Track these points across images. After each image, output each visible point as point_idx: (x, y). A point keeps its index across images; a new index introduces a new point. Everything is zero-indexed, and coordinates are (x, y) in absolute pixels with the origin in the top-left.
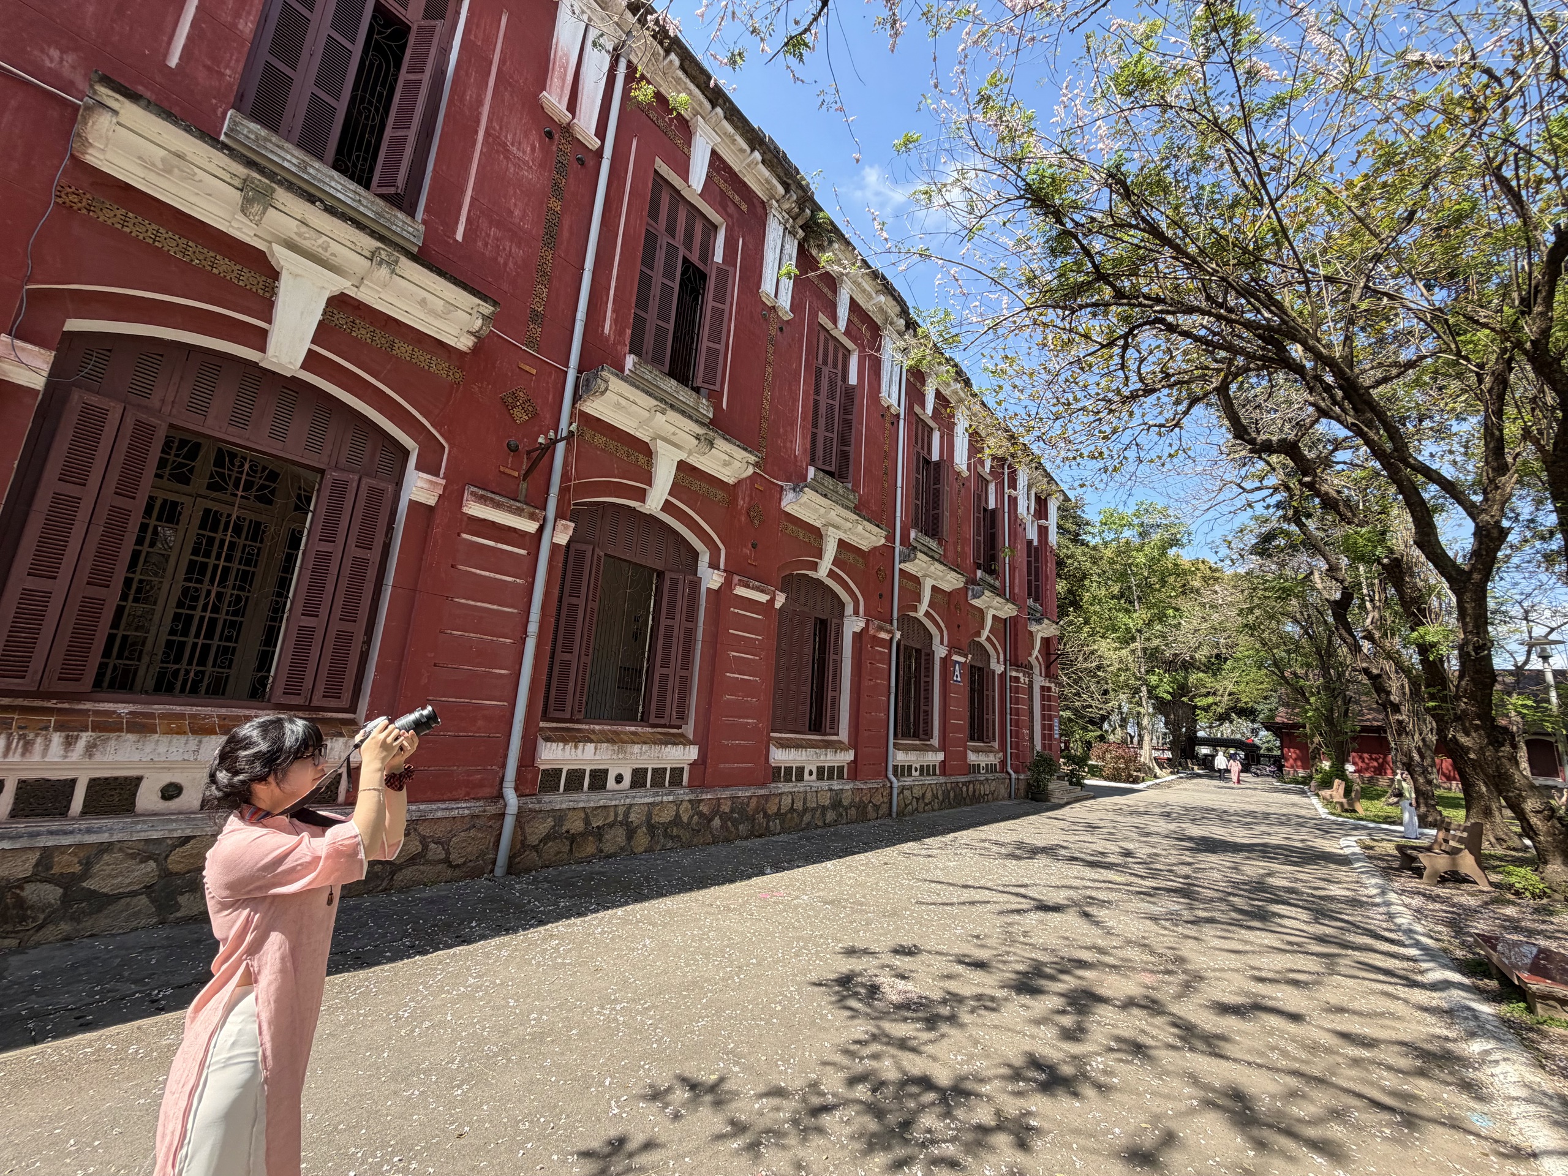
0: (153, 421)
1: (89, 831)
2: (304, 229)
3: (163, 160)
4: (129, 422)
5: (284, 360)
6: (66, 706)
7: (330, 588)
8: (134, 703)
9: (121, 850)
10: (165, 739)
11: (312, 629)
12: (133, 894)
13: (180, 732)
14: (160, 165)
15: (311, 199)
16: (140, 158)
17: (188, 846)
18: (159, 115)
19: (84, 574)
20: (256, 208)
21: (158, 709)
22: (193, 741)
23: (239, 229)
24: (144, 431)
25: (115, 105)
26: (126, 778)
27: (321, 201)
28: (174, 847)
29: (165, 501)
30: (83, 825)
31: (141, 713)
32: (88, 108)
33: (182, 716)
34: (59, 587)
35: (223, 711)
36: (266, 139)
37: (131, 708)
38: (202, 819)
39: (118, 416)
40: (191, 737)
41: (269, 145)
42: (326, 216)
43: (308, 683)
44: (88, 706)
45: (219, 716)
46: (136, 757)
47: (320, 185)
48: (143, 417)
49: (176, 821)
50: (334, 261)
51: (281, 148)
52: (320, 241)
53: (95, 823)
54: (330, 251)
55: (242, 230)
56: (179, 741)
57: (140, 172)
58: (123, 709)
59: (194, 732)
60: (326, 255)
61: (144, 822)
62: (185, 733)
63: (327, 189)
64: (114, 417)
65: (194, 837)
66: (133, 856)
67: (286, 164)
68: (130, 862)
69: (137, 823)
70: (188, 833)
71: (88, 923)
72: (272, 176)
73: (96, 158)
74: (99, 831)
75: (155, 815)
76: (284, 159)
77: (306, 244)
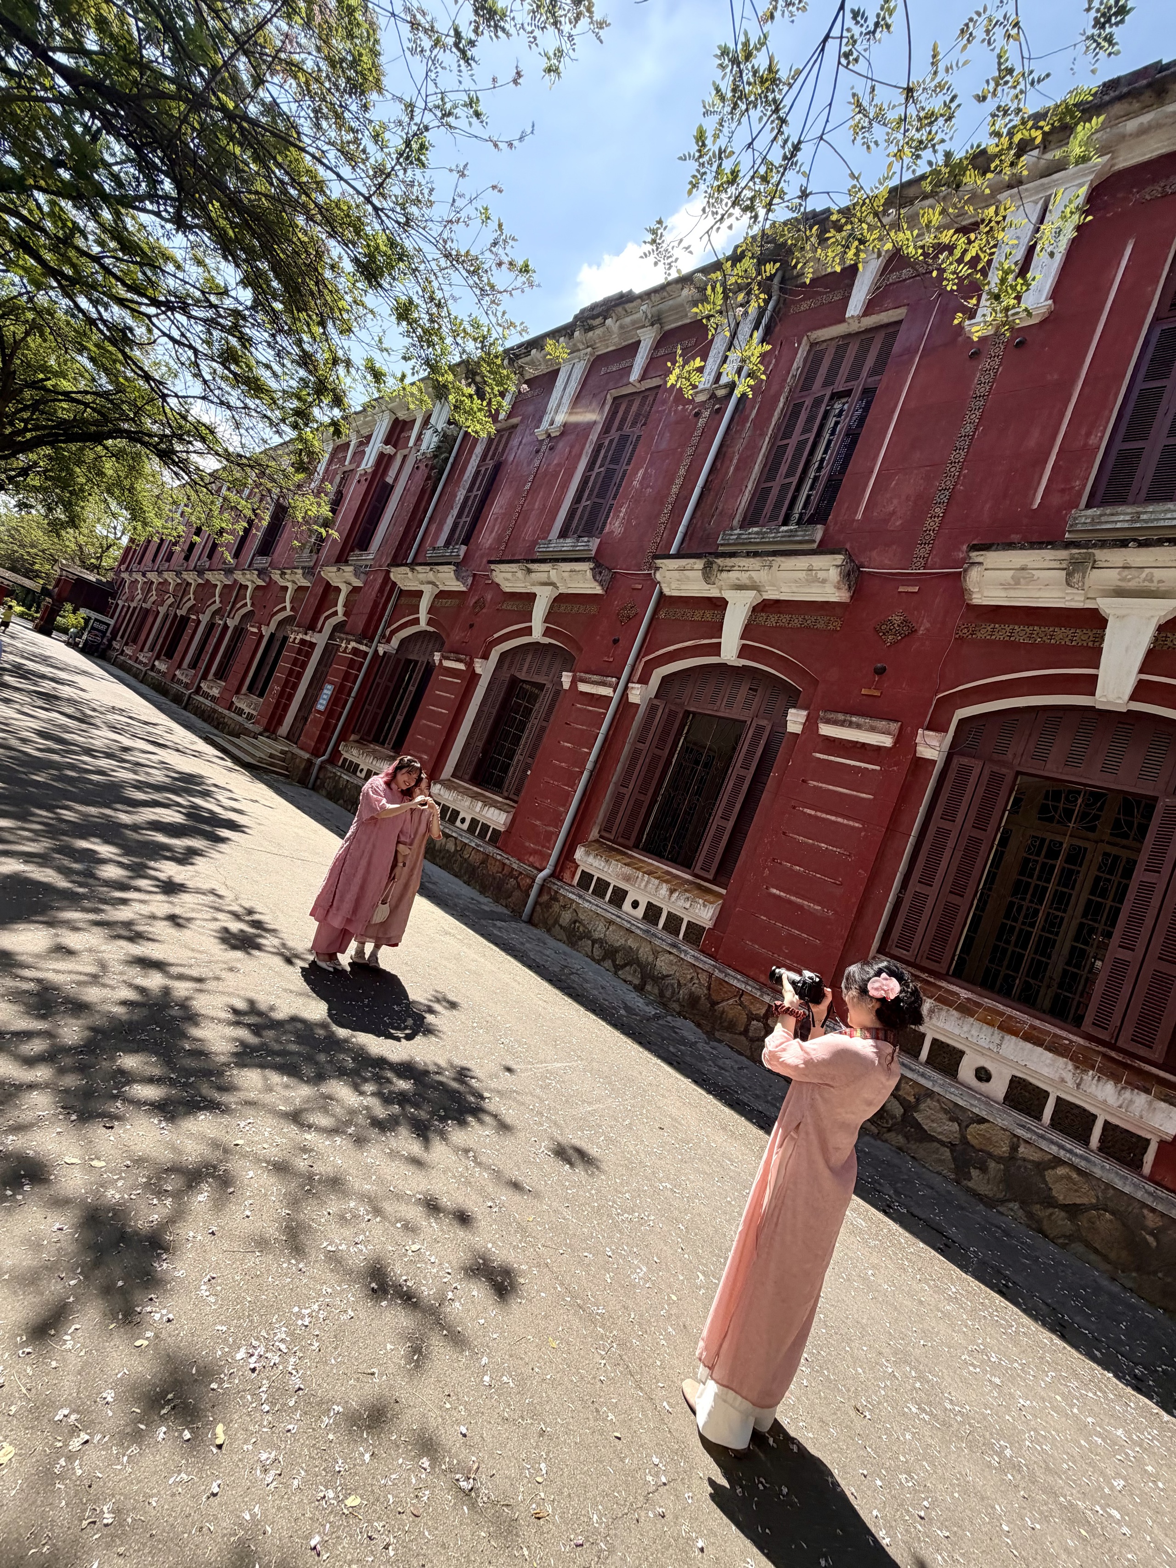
0: (1004, 771)
1: (923, 1075)
2: (1126, 572)
3: (1013, 578)
4: (986, 772)
5: (1112, 697)
6: (932, 980)
7: (1149, 922)
8: (972, 992)
9: (938, 1101)
10: (977, 1024)
11: (1126, 963)
12: (943, 1143)
13: (990, 1024)
14: (1012, 582)
15: (1123, 544)
16: (1001, 584)
17: (982, 1126)
18: (1004, 549)
19: (947, 887)
20: (1077, 576)
21: (987, 1002)
22: (997, 1035)
23: (1072, 600)
24: (996, 779)
25: (980, 559)
26: (954, 1048)
27: (1134, 540)
28: (973, 1122)
29: (1051, 841)
30: (922, 1069)
31: (975, 1002)
32: (966, 571)
33: (1001, 1014)
34: (932, 892)
35: (1037, 1023)
36: (1101, 515)
37: (969, 995)
38: (998, 1109)
39: (979, 770)
40: (996, 1031)
41: (1103, 519)
42: (1144, 551)
43: (1116, 1020)
44: (944, 984)
45: (1031, 1026)
46: (957, 1031)
47: (1155, 524)
48: (996, 769)
49: (979, 1099)
50: (1163, 587)
51: (1117, 514)
52: (1143, 575)
53: (929, 1072)
54: (1155, 580)
55: (1074, 600)
56: (987, 1030)
57: (1003, 594)
58: (964, 994)
59: (1000, 1028)
60: (1153, 586)
61: (957, 1088)
62: (993, 1026)
63: (1162, 523)
64: (976, 772)
65: (988, 1121)
66: (946, 1112)
67: (1119, 525)
68: (942, 1115)
69: (953, 1086)
70: (984, 1114)
71: (913, 1146)
72: (1087, 545)
73: (980, 599)
74: (928, 1078)
75: (970, 1089)
76: (1116, 522)
77: (1132, 585)
